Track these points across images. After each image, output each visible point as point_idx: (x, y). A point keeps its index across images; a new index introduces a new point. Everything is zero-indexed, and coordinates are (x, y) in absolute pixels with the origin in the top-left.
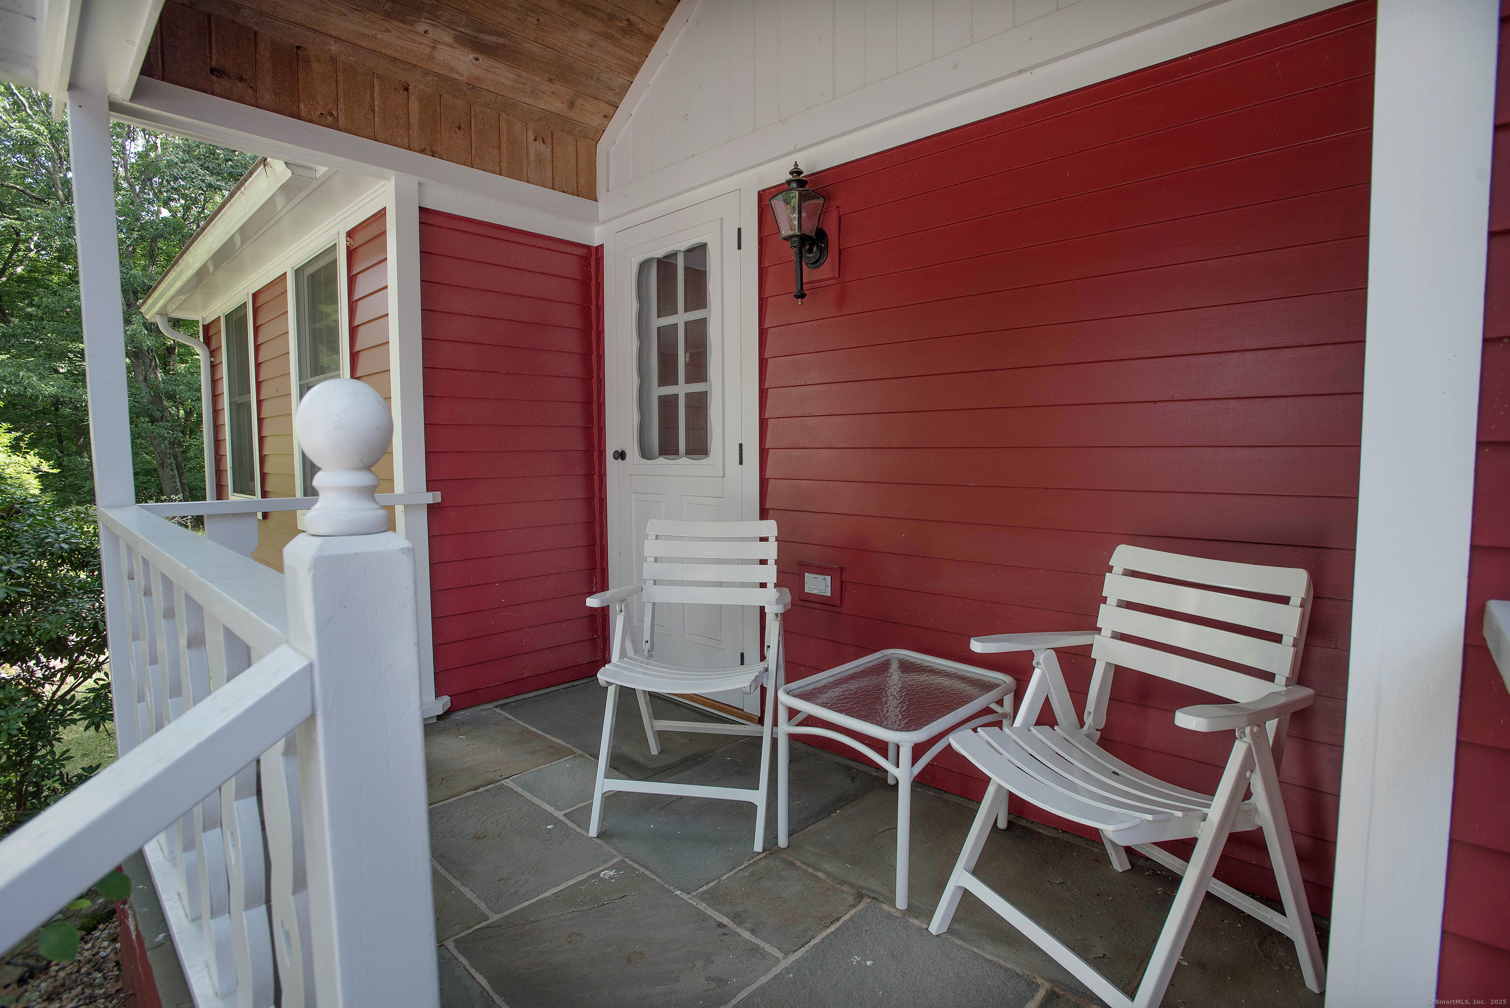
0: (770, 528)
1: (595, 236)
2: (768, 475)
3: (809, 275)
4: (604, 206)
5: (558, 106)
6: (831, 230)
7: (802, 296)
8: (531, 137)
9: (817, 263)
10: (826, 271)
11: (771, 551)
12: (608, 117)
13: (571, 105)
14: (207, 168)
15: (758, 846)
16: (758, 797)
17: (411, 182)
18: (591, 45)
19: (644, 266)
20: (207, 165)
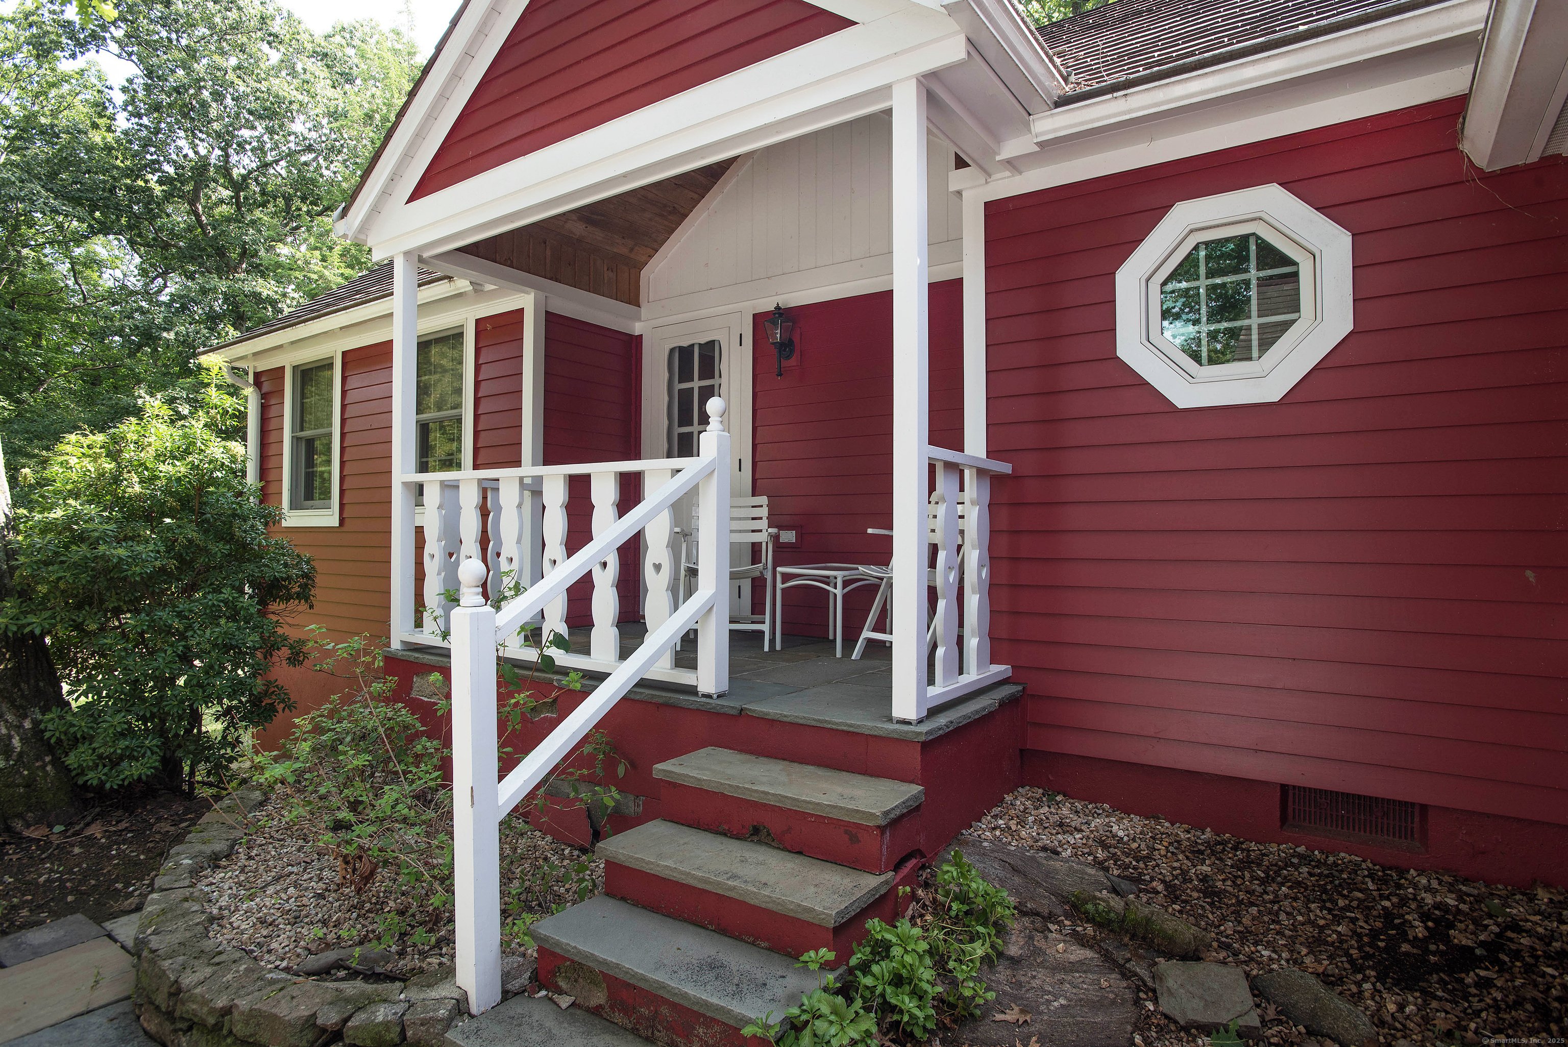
0: (763, 500)
1: (637, 328)
2: (757, 476)
3: (785, 363)
4: (645, 310)
5: (624, 251)
6: (796, 339)
7: (781, 375)
8: (606, 269)
9: (788, 357)
10: (793, 362)
11: (764, 512)
12: (651, 257)
13: (632, 250)
14: (51, 190)
15: (766, 649)
16: (766, 628)
17: (542, 295)
18: (650, 220)
19: (672, 351)
20: (50, 186)
